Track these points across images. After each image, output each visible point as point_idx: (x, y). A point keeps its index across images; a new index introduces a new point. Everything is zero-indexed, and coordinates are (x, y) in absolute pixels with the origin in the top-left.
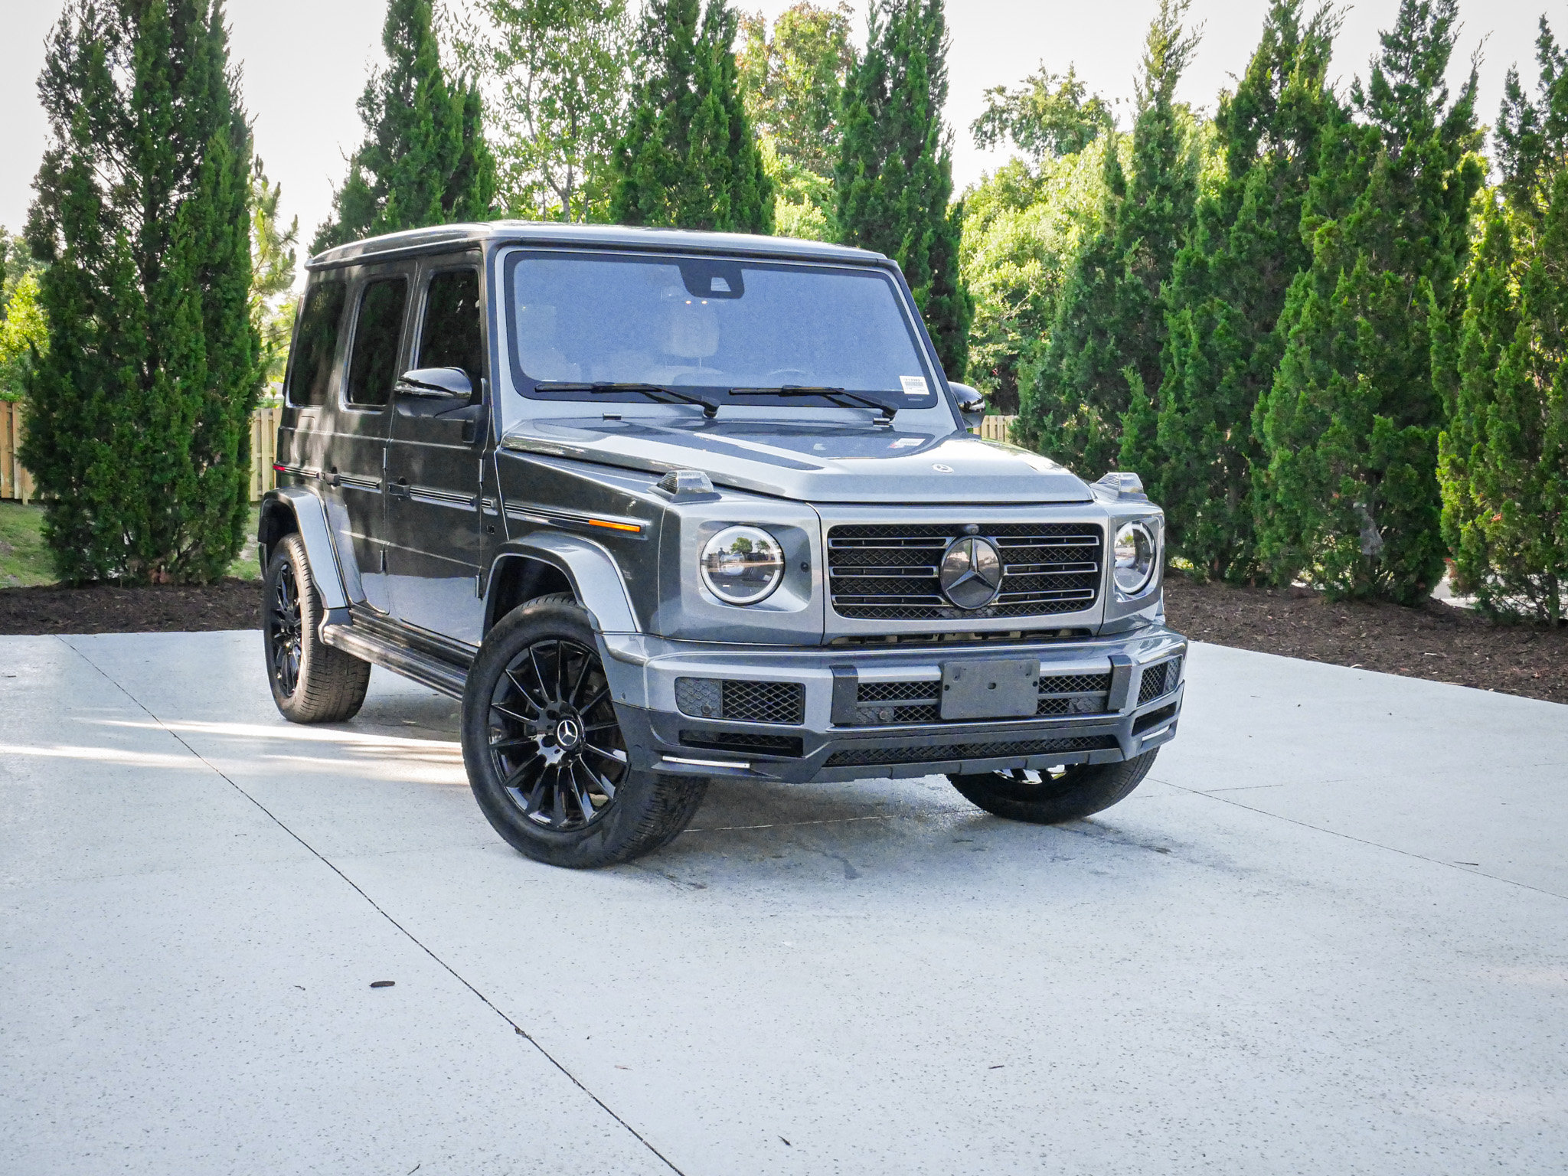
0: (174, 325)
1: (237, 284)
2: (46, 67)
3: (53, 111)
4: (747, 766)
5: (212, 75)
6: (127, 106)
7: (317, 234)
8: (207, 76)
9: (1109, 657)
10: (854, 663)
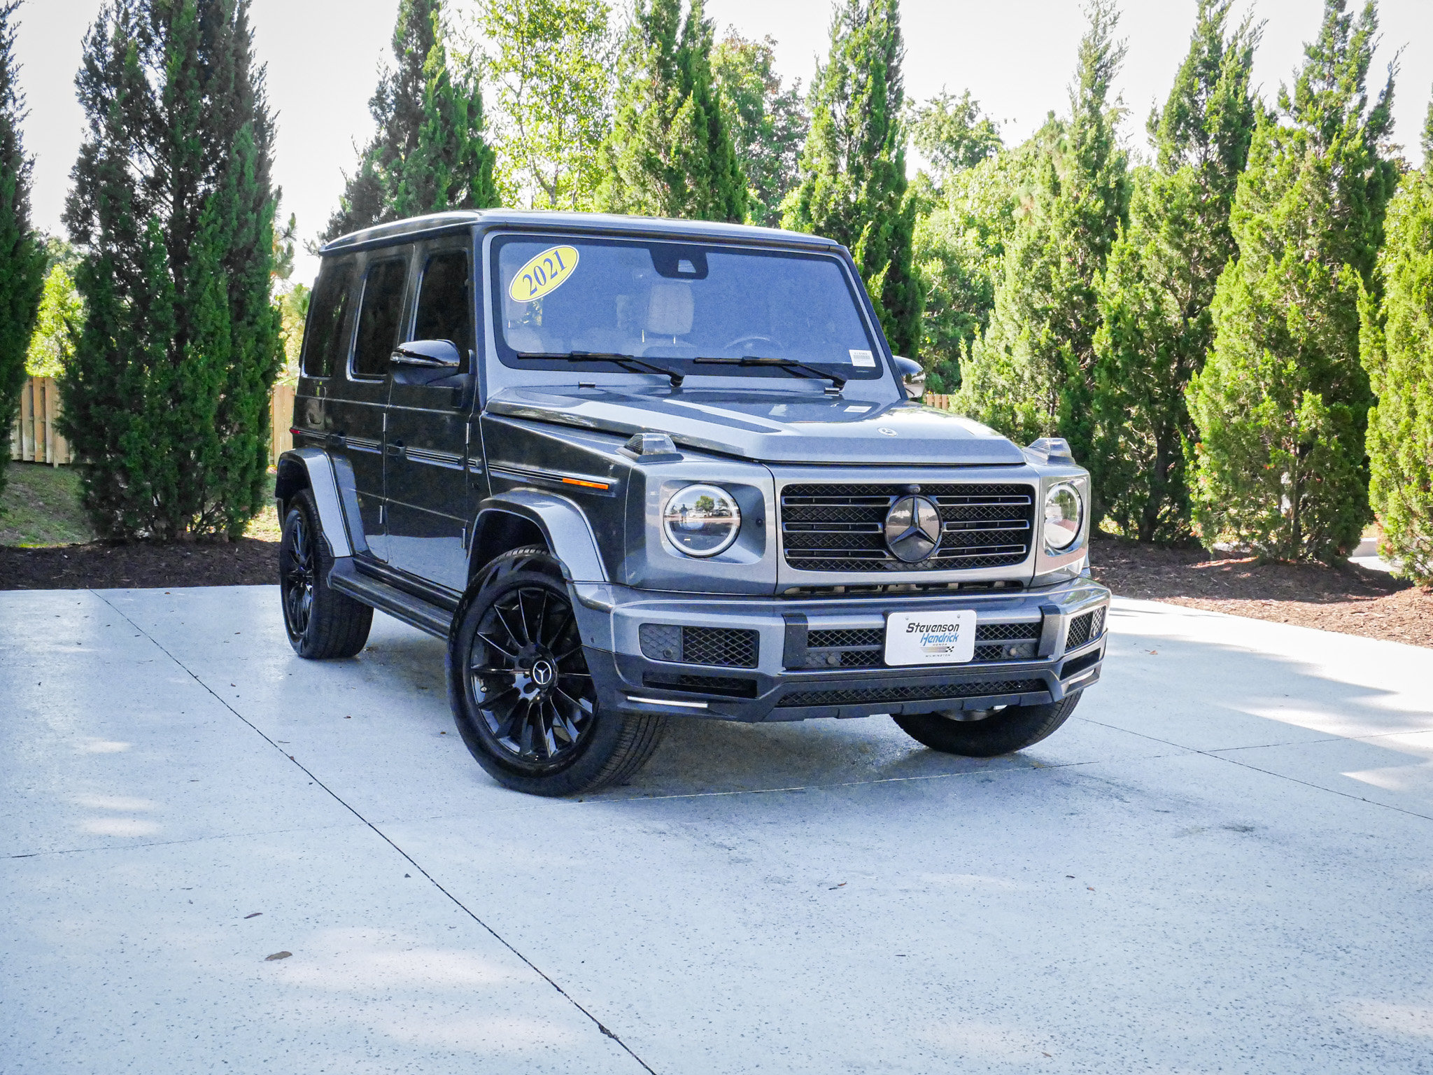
0: (201, 304)
1: (261, 269)
2: (84, 66)
3: (90, 108)
4: (705, 705)
5: (237, 75)
6: (159, 103)
7: (331, 222)
8: (233, 75)
9: (1040, 608)
10: (804, 612)
